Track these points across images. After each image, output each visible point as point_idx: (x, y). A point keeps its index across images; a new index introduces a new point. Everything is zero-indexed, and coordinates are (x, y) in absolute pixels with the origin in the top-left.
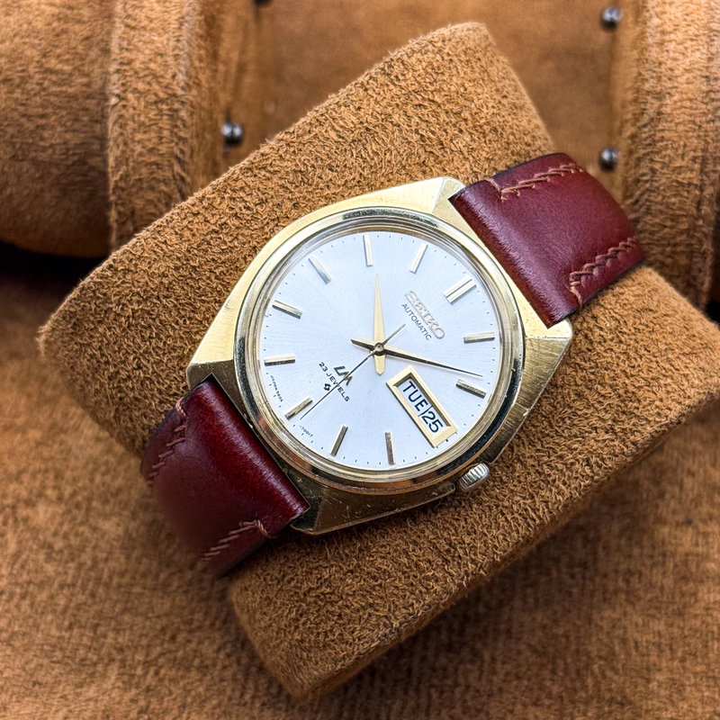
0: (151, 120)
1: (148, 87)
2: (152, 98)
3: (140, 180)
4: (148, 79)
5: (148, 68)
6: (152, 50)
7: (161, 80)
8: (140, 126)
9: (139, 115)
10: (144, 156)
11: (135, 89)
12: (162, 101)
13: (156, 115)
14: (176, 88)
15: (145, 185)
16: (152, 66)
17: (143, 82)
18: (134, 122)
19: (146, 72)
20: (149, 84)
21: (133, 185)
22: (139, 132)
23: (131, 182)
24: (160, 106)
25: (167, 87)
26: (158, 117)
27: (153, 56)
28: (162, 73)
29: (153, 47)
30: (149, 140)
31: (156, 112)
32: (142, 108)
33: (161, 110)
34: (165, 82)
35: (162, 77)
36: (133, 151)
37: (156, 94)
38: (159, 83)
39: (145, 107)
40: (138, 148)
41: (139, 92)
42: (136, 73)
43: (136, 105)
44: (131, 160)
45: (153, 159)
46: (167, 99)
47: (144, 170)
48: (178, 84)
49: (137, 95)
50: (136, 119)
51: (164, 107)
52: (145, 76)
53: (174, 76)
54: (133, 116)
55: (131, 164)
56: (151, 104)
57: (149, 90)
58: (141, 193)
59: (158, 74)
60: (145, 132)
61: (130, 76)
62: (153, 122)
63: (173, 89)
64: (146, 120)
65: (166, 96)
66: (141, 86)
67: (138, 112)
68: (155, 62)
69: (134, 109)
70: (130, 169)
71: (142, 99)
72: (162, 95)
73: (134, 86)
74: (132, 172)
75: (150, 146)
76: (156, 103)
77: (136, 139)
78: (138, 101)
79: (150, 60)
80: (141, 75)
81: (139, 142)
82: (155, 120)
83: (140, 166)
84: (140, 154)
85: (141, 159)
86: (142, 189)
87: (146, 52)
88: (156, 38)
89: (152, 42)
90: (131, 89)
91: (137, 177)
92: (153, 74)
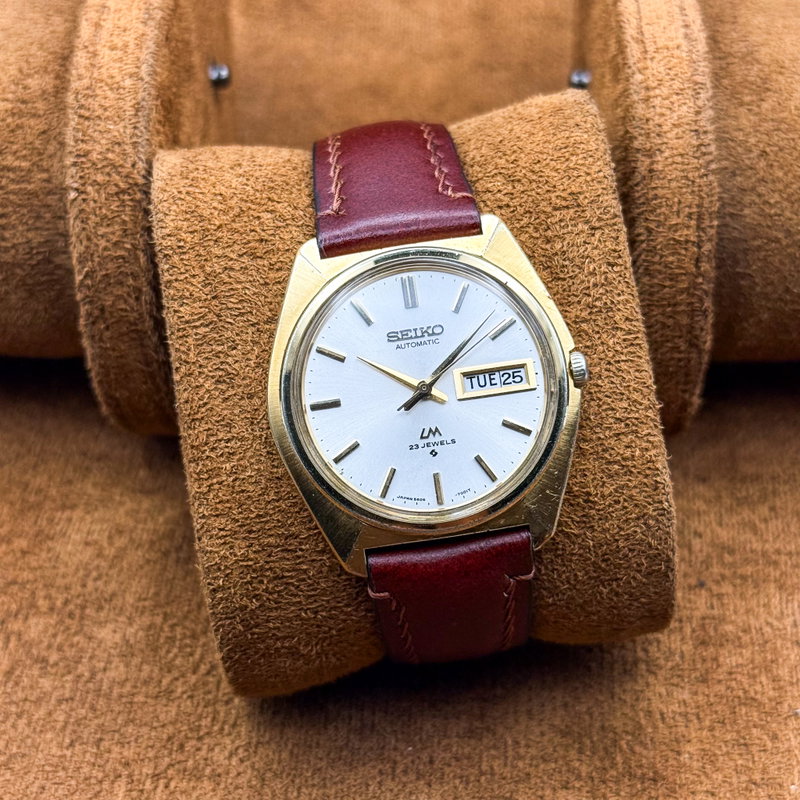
0: (113, 212)
1: (107, 178)
2: (113, 189)
3: (106, 275)
4: (107, 170)
5: (106, 159)
6: (109, 139)
7: (120, 169)
8: (102, 219)
9: (100, 208)
10: (109, 250)
11: (95, 181)
12: (123, 192)
13: (118, 207)
14: (137, 176)
15: (112, 281)
16: (110, 156)
17: (102, 173)
18: (96, 215)
19: (105, 163)
20: (109, 174)
21: (100, 281)
22: (102, 225)
23: (99, 278)
24: (121, 196)
25: (127, 176)
26: (121, 209)
27: (110, 146)
28: (121, 162)
29: (109, 136)
30: (113, 233)
31: (118, 203)
32: (103, 200)
33: (123, 201)
34: (124, 171)
35: (121, 166)
36: (97, 245)
37: (116, 185)
38: (119, 173)
39: (106, 199)
40: (103, 243)
41: (98, 184)
42: (94, 164)
43: (96, 198)
44: (96, 255)
45: (118, 254)
46: (129, 189)
47: (110, 265)
49: (97, 187)
50: (98, 212)
51: (126, 197)
52: (104, 166)
53: (133, 165)
54: (94, 209)
55: (96, 260)
56: (112, 195)
57: (109, 181)
58: (109, 289)
59: (117, 164)
60: (108, 225)
61: (88, 168)
62: (116, 214)
63: (134, 179)
64: (109, 213)
65: (128, 186)
66: (100, 178)
67: (100, 205)
68: (113, 152)
69: (95, 201)
70: (96, 264)
71: (102, 191)
72: (122, 185)
73: (93, 178)
74: (98, 268)
75: (115, 239)
76: (117, 194)
77: (99, 233)
78: (98, 193)
79: (108, 150)
80: (99, 166)
81: (102, 236)
82: (117, 211)
83: (107, 260)
84: (105, 249)
85: (106, 253)
86: (110, 284)
87: (103, 142)
88: (112, 127)
89: (109, 131)
90: (90, 182)
91: (104, 273)
92: (112, 164)
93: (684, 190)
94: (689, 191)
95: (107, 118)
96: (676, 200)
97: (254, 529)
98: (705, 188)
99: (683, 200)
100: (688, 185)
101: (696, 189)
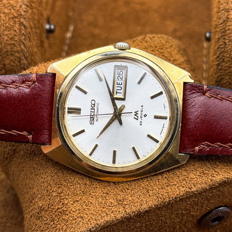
0: (11, 25)
1: (9, 11)
3: (7, 51)
4: (10, 8)
5: (10, 3)
7: (15, 8)
8: (6, 28)
9: (6, 23)
10: (8, 41)
11: (4, 12)
12: (16, 17)
13: (13, 23)
14: (22, 11)
15: (9, 54)
17: (7, 9)
18: (4, 26)
19: (9, 5)
20: (10, 10)
21: (4, 54)
22: (6, 31)
23: (3, 52)
24: (15, 19)
25: (17, 11)
26: (14, 24)
28: (16, 5)
30: (10, 34)
32: (7, 20)
33: (15, 21)
34: (17, 9)
35: (15, 7)
36: (4, 39)
37: (13, 14)
38: (14, 10)
39: (8, 20)
40: (6, 38)
41: (6, 13)
42: (4, 5)
43: (4, 19)
44: (3, 43)
45: (12, 42)
46: (18, 16)
47: (8, 47)
48: (22, 10)
49: (5, 15)
50: (5, 25)
51: (17, 20)
52: (8, 6)
53: (21, 7)
54: (3, 24)
55: (3, 45)
56: (11, 18)
57: (10, 13)
58: (8, 57)
60: (9, 31)
61: (2, 6)
62: (12, 26)
63: (20, 12)
64: (9, 26)
65: (17, 15)
66: (6, 11)
67: (5, 22)
69: (4, 21)
70: (2, 46)
71: (7, 17)
72: (15, 15)
73: (4, 11)
74: (3, 48)
75: (11, 37)
76: (13, 18)
77: (5, 34)
78: (5, 17)
80: (7, 6)
81: (6, 35)
82: (12, 25)
83: (7, 45)
84: (7, 40)
85: (7, 42)
86: (8, 55)
90: (2, 12)
91: (5, 50)
92: (11, 6)
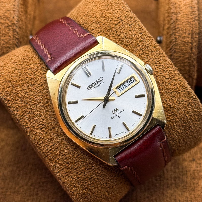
0: (6, 32)
2: (6, 25)
4: (5, 19)
5: (5, 15)
7: (9, 19)
8: (3, 35)
10: (4, 45)
13: (8, 31)
14: (14, 21)
16: (6, 14)
17: (3, 20)
19: (4, 17)
24: (9, 27)
25: (11, 21)
26: (9, 31)
27: (6, 11)
28: (10, 16)
29: (6, 8)
31: (8, 30)
32: (3, 28)
33: (10, 29)
36: (1, 43)
37: (8, 24)
40: (3, 42)
41: (2, 23)
43: (1, 28)
46: (12, 25)
53: (13, 18)
56: (6, 27)
57: (5, 22)
59: (8, 17)
60: (4, 37)
67: (2, 30)
68: (7, 13)
72: (10, 24)
75: (6, 41)
76: (8, 26)
78: (2, 26)
79: (5, 12)
80: (2, 17)
82: (8, 32)
83: (3, 48)
87: (4, 10)
88: (7, 5)
89: (6, 6)
93: (187, 26)
94: (189, 26)
95: (5, 2)
96: (185, 29)
97: (76, 168)
98: (194, 25)
99: (187, 29)
100: (189, 24)
101: (191, 25)
